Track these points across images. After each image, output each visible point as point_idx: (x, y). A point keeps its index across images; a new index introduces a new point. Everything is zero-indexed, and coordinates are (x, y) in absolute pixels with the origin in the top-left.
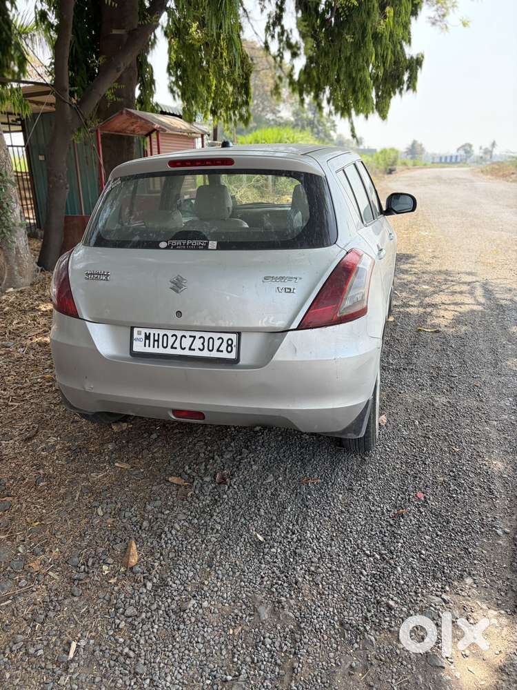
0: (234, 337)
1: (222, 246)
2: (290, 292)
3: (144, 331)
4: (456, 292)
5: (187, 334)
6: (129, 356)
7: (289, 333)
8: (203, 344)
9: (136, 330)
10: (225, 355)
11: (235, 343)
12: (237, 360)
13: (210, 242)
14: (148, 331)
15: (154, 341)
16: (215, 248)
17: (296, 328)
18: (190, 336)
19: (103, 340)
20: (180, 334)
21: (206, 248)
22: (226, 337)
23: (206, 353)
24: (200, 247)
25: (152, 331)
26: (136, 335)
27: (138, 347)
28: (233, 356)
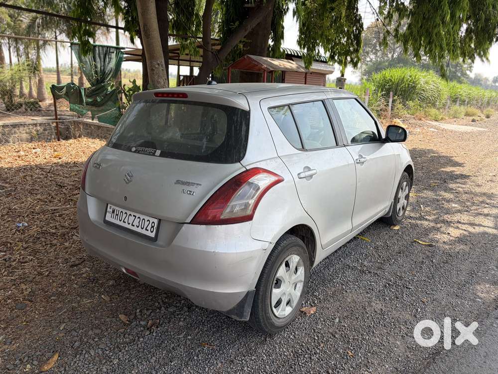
0: (156, 221)
1: (163, 155)
2: (190, 194)
3: (113, 207)
4: (481, 214)
5: (133, 214)
6: (103, 223)
7: (185, 225)
8: (139, 223)
9: (109, 206)
10: (148, 233)
11: (155, 226)
12: (154, 240)
13: (157, 151)
14: (114, 207)
15: (116, 215)
16: (159, 155)
17: (189, 222)
18: (134, 216)
19: (93, 210)
20: (129, 213)
21: (154, 154)
22: (152, 220)
23: (139, 230)
24: (151, 154)
25: (117, 208)
26: (108, 209)
27: (109, 217)
28: (153, 235)
